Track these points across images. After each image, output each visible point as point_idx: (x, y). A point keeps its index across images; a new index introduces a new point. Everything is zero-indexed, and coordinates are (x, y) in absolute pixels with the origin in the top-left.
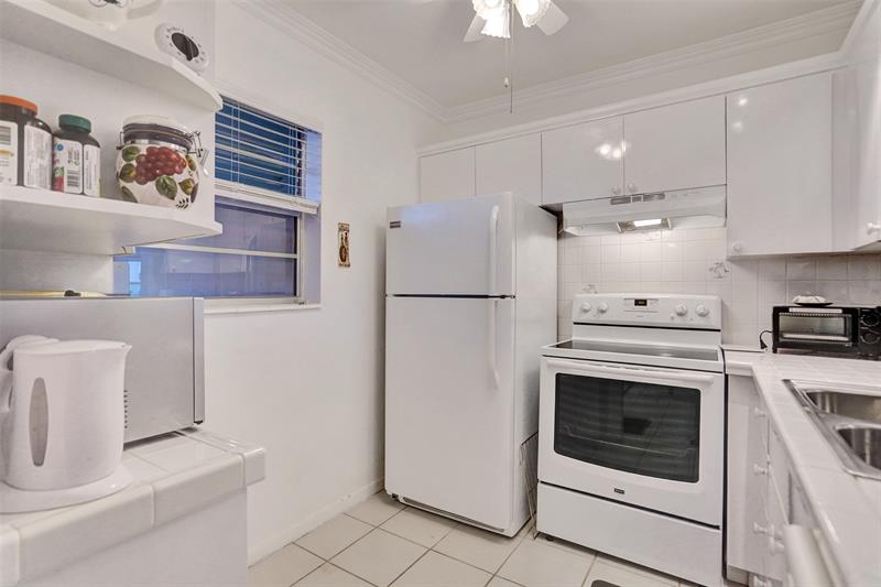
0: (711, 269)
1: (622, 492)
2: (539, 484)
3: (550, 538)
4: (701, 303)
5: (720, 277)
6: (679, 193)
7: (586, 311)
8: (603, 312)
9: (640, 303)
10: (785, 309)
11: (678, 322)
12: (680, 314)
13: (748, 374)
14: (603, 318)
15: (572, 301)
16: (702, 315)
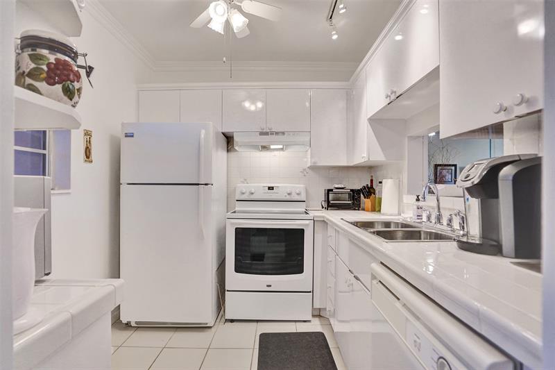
0: (301, 172)
1: (270, 286)
2: (226, 292)
3: (232, 321)
4: (296, 188)
5: (305, 175)
6: (291, 133)
7: (243, 193)
8: (252, 193)
9: (271, 188)
10: (332, 190)
11: (288, 198)
12: (289, 194)
13: (322, 219)
14: (252, 197)
15: (235, 188)
16: (298, 194)
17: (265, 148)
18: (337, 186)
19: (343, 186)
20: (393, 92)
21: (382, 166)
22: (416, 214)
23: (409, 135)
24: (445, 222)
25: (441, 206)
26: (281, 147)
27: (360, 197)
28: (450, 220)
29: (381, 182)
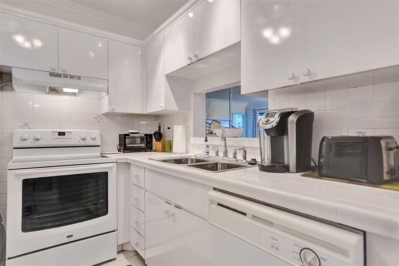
0: (95, 118)
1: (72, 236)
4: (93, 134)
5: (99, 122)
8: (38, 140)
9: (61, 134)
10: (128, 135)
11: (82, 143)
12: (83, 139)
13: (125, 161)
14: (38, 144)
15: (12, 134)
16: (93, 139)
17: (53, 90)
18: (131, 131)
19: (137, 132)
20: (196, 56)
21: (168, 115)
22: (206, 151)
23: (196, 92)
24: (230, 155)
25: (227, 144)
26: (76, 91)
27: (152, 141)
28: (235, 154)
29: (169, 128)
